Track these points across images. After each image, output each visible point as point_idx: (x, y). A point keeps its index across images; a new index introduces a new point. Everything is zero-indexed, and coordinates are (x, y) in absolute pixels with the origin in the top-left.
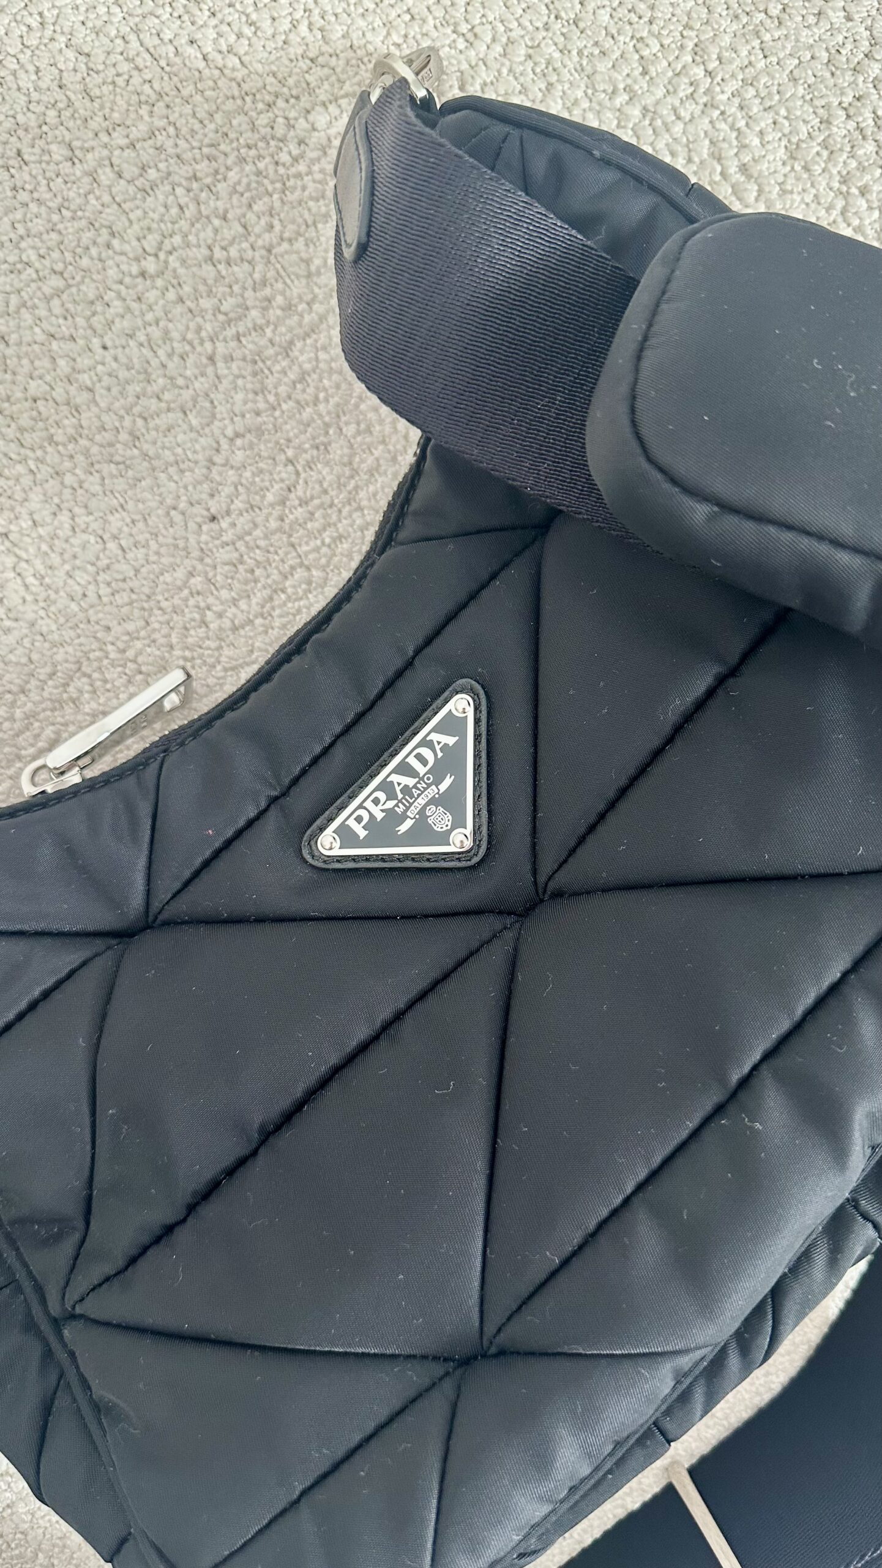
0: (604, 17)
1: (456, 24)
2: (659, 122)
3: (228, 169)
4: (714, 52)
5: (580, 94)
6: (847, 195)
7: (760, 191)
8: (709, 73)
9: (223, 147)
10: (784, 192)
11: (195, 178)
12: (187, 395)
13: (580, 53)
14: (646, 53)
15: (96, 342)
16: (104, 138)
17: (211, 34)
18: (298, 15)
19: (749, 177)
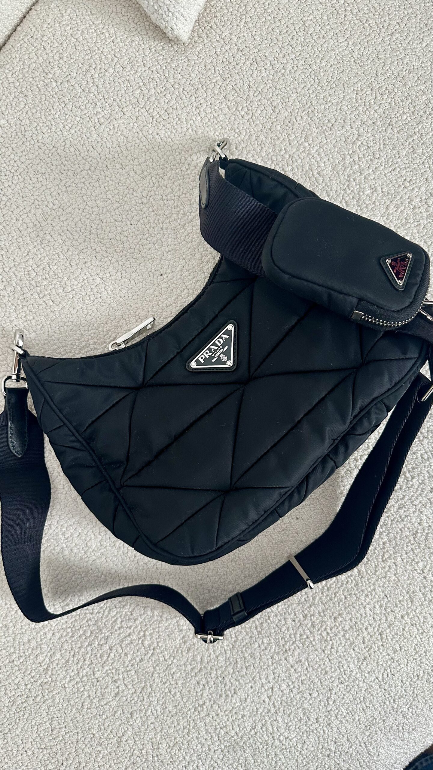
0: (279, 128)
1: (235, 130)
2: (294, 159)
3: (168, 172)
4: (311, 138)
5: (271, 150)
6: (349, 181)
7: (323, 180)
8: (309, 145)
9: (166, 165)
10: (330, 180)
11: (158, 175)
12: (155, 239)
13: (271, 139)
14: (291, 138)
15: (129, 223)
16: (131, 162)
17: (163, 132)
18: (189, 126)
19: (320, 176)
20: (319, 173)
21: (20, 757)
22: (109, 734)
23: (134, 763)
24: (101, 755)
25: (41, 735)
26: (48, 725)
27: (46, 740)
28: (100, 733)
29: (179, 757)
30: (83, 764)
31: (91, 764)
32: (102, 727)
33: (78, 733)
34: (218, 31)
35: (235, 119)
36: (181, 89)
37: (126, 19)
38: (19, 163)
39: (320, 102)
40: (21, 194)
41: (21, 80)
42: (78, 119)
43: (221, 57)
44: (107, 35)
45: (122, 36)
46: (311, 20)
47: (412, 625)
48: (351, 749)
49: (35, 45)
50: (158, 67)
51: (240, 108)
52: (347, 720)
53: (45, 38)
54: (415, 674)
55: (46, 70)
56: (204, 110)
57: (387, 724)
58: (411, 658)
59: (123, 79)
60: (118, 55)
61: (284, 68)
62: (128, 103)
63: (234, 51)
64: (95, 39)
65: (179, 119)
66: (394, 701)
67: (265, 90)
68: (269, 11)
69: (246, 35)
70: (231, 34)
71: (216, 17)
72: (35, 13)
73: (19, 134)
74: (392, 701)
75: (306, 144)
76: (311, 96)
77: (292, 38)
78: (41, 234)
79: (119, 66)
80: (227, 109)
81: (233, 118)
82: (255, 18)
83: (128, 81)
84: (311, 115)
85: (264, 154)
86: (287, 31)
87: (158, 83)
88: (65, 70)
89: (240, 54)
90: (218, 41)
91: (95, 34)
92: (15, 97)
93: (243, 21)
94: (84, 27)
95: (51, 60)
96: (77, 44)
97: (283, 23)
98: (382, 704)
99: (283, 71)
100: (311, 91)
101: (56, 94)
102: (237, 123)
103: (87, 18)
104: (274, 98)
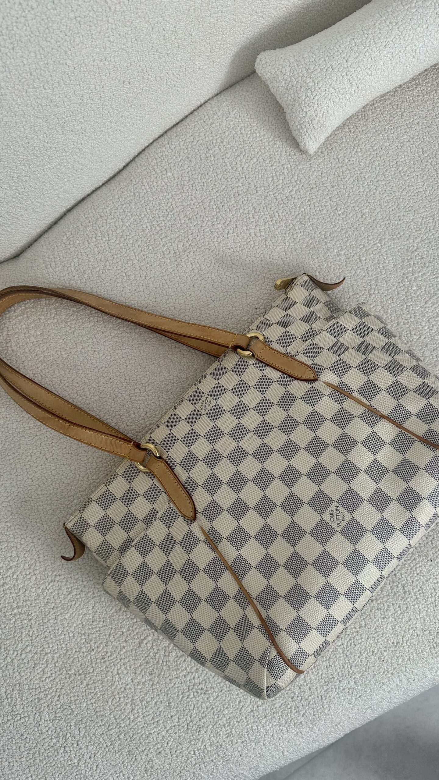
20: (383, 267)
21: (63, 637)
22: (134, 635)
23: (147, 663)
24: (124, 650)
25: (84, 623)
26: (91, 617)
27: (87, 628)
28: (128, 633)
29: (182, 667)
30: (109, 654)
31: (115, 655)
32: (131, 629)
33: (111, 628)
34: (336, 152)
35: (334, 215)
36: (301, 185)
37: (274, 128)
38: (174, 206)
39: (396, 218)
40: (171, 228)
41: (190, 149)
42: (224, 187)
43: (334, 170)
44: (258, 135)
45: (269, 138)
46: (402, 162)
47: (378, 609)
48: (310, 698)
49: (205, 128)
50: (289, 166)
51: (339, 209)
52: (313, 673)
53: (214, 125)
54: (371, 650)
55: (209, 148)
56: (314, 204)
57: (341, 685)
58: (371, 636)
59: (262, 168)
60: (263, 151)
61: (376, 189)
62: (262, 185)
63: (344, 169)
64: (248, 136)
65: (295, 205)
66: (351, 667)
67: (360, 201)
68: (375, 148)
69: (355, 160)
70: (345, 157)
71: (337, 142)
72: (210, 105)
73: (179, 186)
74: (349, 667)
75: (380, 245)
76: (391, 213)
77: (386, 171)
78: (179, 260)
79: (261, 158)
80: (330, 207)
81: (332, 214)
82: (364, 150)
83: (266, 170)
84: (387, 226)
85: (348, 244)
86: (384, 165)
87: (287, 177)
88: (222, 151)
89: (348, 172)
90: (334, 159)
91: (250, 132)
92: (182, 159)
93: (355, 150)
94: (243, 125)
95: (215, 141)
96: (236, 135)
97: (382, 159)
98: (342, 667)
99: (375, 191)
100: (391, 210)
101: (212, 165)
102: (334, 218)
103: (247, 120)
104: (364, 208)
